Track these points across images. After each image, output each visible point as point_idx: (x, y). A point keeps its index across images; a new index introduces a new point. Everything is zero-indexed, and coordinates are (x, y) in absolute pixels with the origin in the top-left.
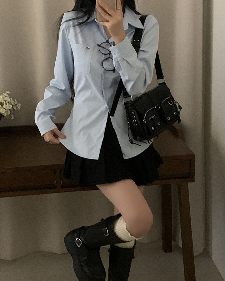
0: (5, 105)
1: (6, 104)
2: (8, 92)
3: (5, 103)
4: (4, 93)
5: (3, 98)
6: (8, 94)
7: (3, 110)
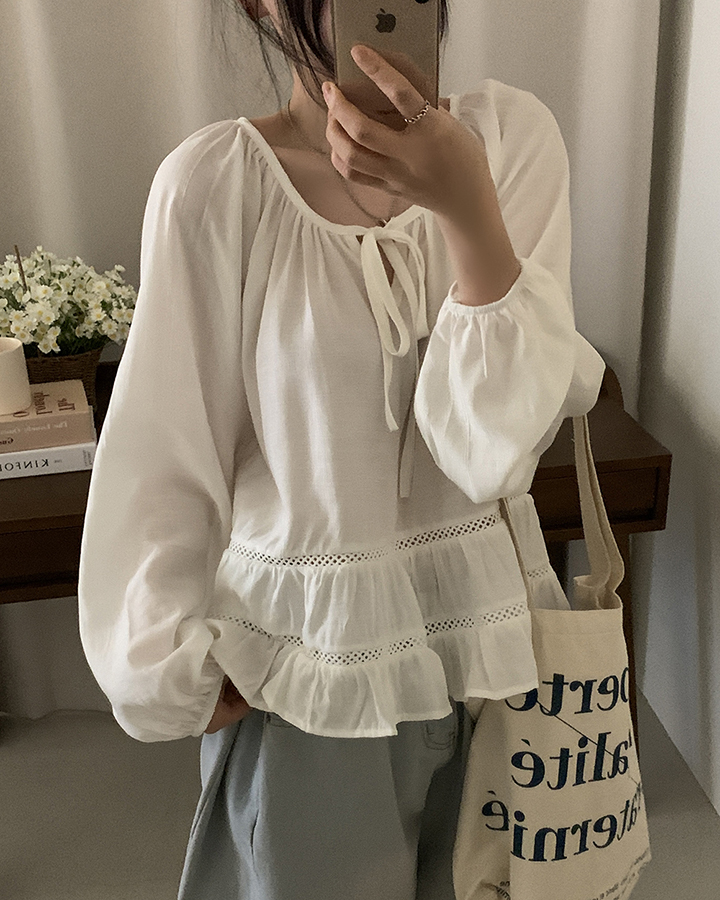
0: (115, 309)
1: (120, 307)
2: (119, 268)
3: (115, 304)
4: (109, 270)
5: (108, 287)
6: (119, 272)
7: (110, 327)
